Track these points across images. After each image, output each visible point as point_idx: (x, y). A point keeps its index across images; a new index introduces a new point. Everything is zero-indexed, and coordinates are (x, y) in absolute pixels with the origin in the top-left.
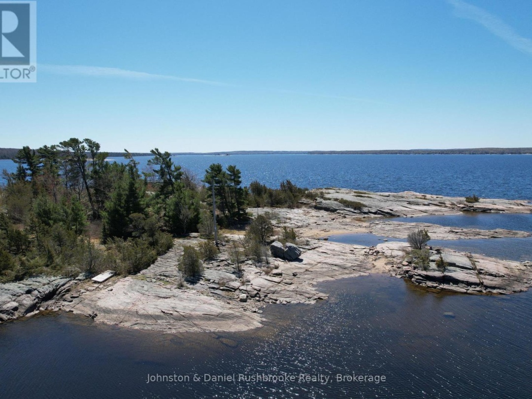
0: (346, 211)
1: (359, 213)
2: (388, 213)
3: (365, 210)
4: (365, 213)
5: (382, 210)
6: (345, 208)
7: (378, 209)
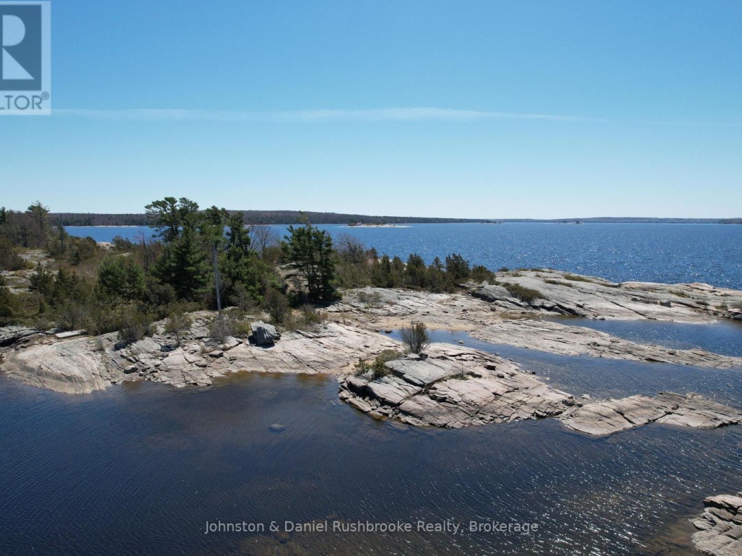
0: (507, 302)
1: (526, 307)
2: (570, 310)
3: (538, 302)
4: (535, 307)
5: (562, 304)
6: (509, 299)
7: (559, 303)
